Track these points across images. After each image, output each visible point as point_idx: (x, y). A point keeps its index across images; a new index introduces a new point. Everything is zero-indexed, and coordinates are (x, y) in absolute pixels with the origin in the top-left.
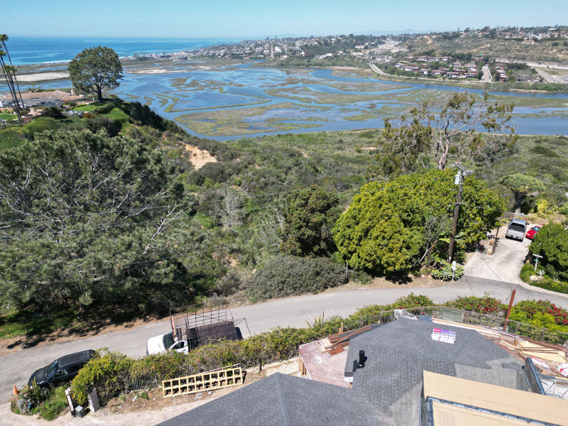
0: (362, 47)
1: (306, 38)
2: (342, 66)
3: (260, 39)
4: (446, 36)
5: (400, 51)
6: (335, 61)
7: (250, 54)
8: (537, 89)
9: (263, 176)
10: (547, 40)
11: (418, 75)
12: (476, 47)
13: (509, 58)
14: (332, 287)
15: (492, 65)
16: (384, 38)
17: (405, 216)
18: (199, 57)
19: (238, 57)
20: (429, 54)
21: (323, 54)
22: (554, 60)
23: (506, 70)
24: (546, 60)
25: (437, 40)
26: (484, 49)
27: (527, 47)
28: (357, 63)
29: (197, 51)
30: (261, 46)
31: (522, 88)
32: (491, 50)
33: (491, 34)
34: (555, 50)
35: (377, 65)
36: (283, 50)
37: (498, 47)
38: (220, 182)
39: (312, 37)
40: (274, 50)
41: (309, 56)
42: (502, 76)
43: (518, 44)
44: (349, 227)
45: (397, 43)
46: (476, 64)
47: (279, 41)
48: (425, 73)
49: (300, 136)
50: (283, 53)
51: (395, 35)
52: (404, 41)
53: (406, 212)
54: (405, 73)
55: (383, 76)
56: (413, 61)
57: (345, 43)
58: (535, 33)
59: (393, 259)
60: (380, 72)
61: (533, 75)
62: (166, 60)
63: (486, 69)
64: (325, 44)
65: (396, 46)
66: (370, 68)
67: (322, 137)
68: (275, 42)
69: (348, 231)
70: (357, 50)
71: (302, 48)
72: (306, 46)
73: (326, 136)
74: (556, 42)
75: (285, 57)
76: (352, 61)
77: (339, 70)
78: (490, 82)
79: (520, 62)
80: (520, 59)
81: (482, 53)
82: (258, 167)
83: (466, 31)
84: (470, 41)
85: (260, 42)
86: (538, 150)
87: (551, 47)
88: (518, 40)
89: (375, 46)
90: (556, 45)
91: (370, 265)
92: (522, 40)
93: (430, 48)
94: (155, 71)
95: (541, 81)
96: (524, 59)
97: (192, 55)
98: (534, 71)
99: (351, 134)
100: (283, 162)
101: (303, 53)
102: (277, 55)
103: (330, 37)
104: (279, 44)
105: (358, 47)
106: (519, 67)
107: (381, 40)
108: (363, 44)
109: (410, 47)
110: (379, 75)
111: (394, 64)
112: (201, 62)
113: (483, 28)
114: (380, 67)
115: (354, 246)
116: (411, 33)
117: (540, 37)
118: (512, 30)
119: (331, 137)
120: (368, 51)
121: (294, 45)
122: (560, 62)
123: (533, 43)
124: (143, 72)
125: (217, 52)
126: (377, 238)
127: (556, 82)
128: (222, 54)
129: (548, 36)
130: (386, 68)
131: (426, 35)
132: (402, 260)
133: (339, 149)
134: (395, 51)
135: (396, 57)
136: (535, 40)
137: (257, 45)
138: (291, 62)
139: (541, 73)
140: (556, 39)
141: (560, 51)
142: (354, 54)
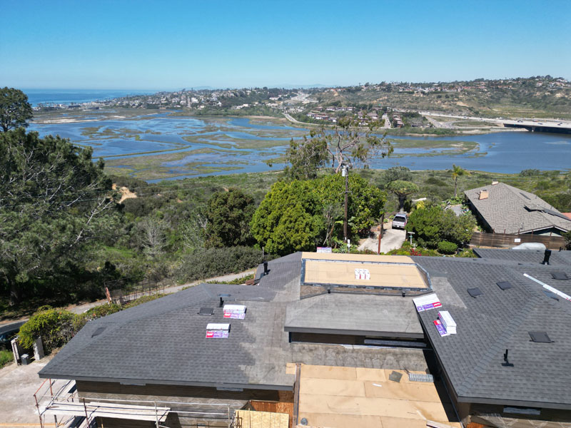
0: (276, 99)
1: (222, 90)
2: (259, 115)
3: (177, 91)
4: (349, 90)
5: (310, 103)
6: (251, 111)
7: (166, 104)
8: (428, 133)
9: (186, 209)
10: (432, 93)
11: (328, 123)
12: (376, 99)
13: (404, 108)
14: (251, 267)
15: (390, 114)
16: (296, 91)
17: (307, 205)
18: (112, 107)
19: (155, 107)
20: (336, 104)
21: (240, 105)
22: (440, 110)
23: (402, 118)
24: (433, 110)
25: (342, 93)
26: (382, 101)
27: (417, 98)
28: (273, 113)
29: (109, 102)
30: (177, 97)
31: (416, 133)
32: (389, 101)
33: (387, 88)
34: (439, 102)
35: (290, 114)
36: (200, 101)
37: (394, 99)
38: (141, 216)
39: (228, 89)
40: (191, 101)
41: (226, 106)
42: (399, 123)
43: (410, 96)
44: (262, 217)
45: (307, 95)
46: (377, 113)
47: (195, 92)
48: (334, 121)
49: (222, 177)
50: (200, 104)
51: (305, 88)
52: (314, 94)
53: (308, 202)
54: (316, 121)
55: (297, 124)
56: (323, 111)
57: (260, 95)
58: (423, 87)
59: (299, 238)
60: (294, 120)
61: (424, 122)
62: (74, 110)
63: (385, 117)
64: (241, 96)
65: (306, 98)
66: (284, 117)
67: (244, 178)
68: (192, 94)
69: (262, 220)
70: (271, 102)
71: (219, 99)
72: (223, 97)
73: (247, 176)
74: (440, 94)
75: (203, 107)
76: (268, 111)
77: (256, 119)
78: (390, 128)
79: (414, 111)
80: (413, 109)
81: (381, 104)
82: (180, 202)
83: (367, 85)
84: (370, 94)
85: (176, 94)
86: (431, 181)
87: (436, 99)
88: (409, 93)
89: (288, 97)
90: (440, 97)
91: (281, 247)
92: (413, 93)
93: (337, 100)
94: (63, 121)
95: (431, 126)
96: (416, 108)
97: (104, 105)
98: (424, 118)
99: (270, 175)
100: (205, 196)
101: (220, 103)
102: (194, 105)
103: (245, 90)
104: (195, 95)
105: (273, 99)
106: (413, 115)
107: (293, 92)
108: (277, 96)
109: (319, 99)
110: (293, 123)
111: (306, 113)
112: (114, 112)
113: (380, 83)
114: (294, 116)
115: (268, 233)
116: (320, 87)
117: (426, 90)
118: (405, 85)
119: (252, 177)
120: (282, 103)
121: (210, 96)
122: (445, 111)
123: (422, 96)
124: (49, 121)
125: (131, 103)
126: (285, 222)
127: (443, 127)
128: (137, 104)
129: (432, 89)
130: (299, 117)
131: (333, 88)
132: (306, 237)
133: (259, 187)
134: (306, 102)
135: (307, 108)
136: (423, 93)
137: (173, 96)
138: (209, 112)
139: (430, 120)
140: (439, 93)
141: (444, 102)
142: (269, 104)
